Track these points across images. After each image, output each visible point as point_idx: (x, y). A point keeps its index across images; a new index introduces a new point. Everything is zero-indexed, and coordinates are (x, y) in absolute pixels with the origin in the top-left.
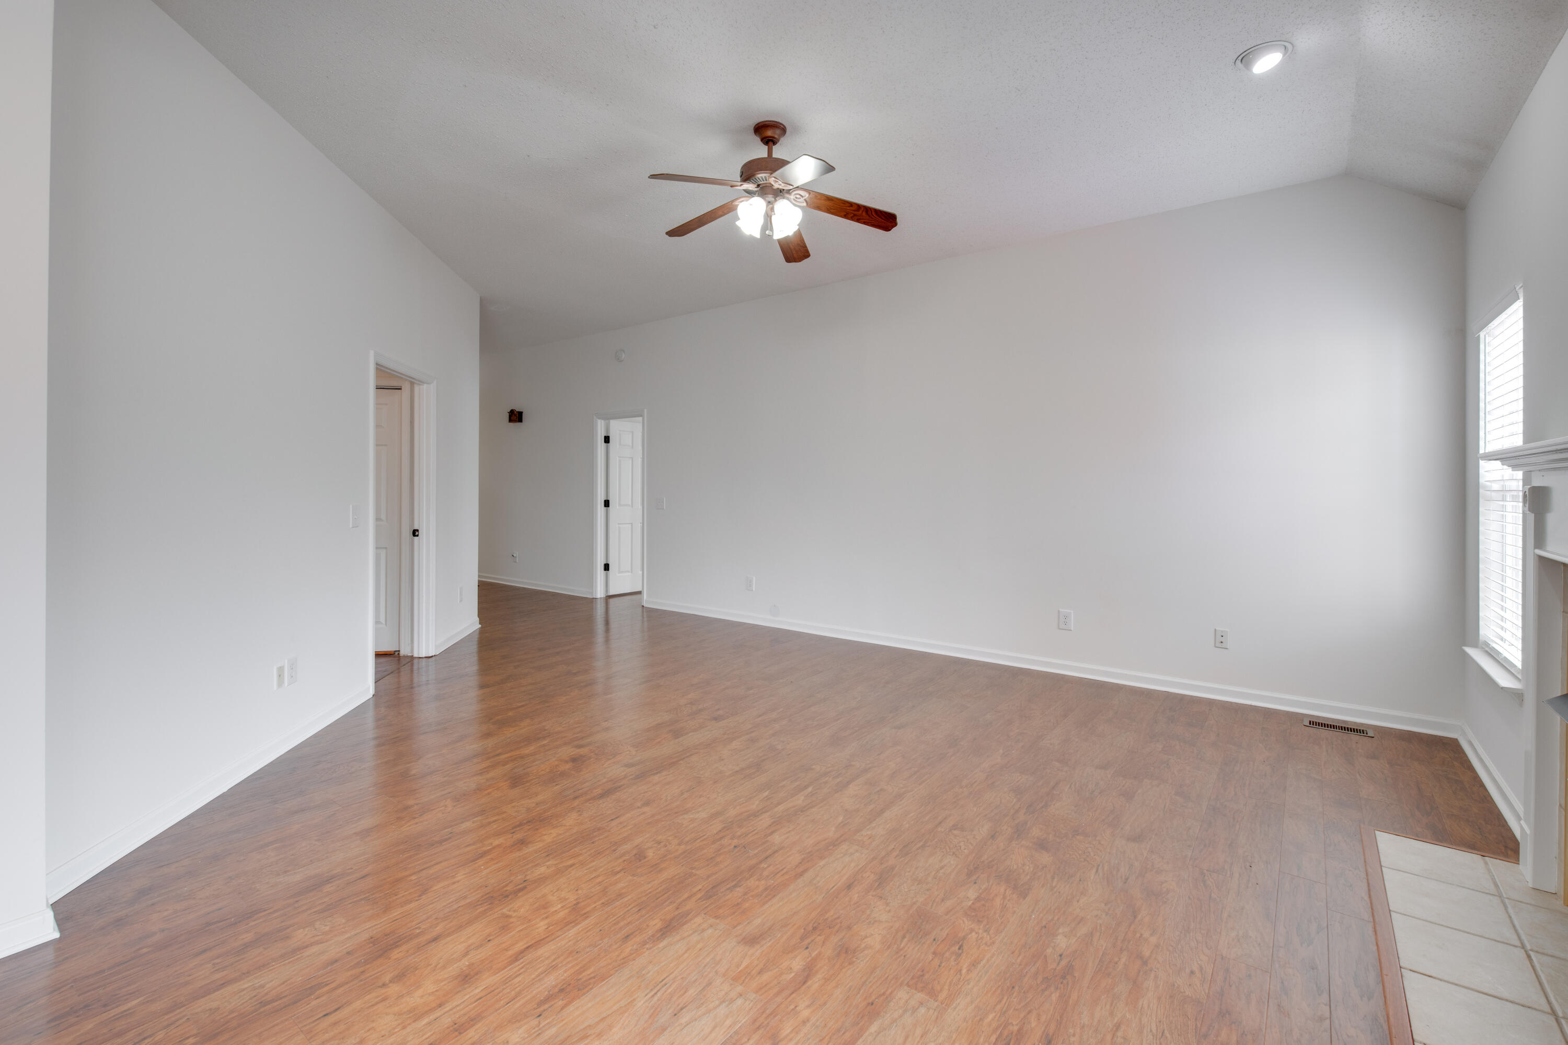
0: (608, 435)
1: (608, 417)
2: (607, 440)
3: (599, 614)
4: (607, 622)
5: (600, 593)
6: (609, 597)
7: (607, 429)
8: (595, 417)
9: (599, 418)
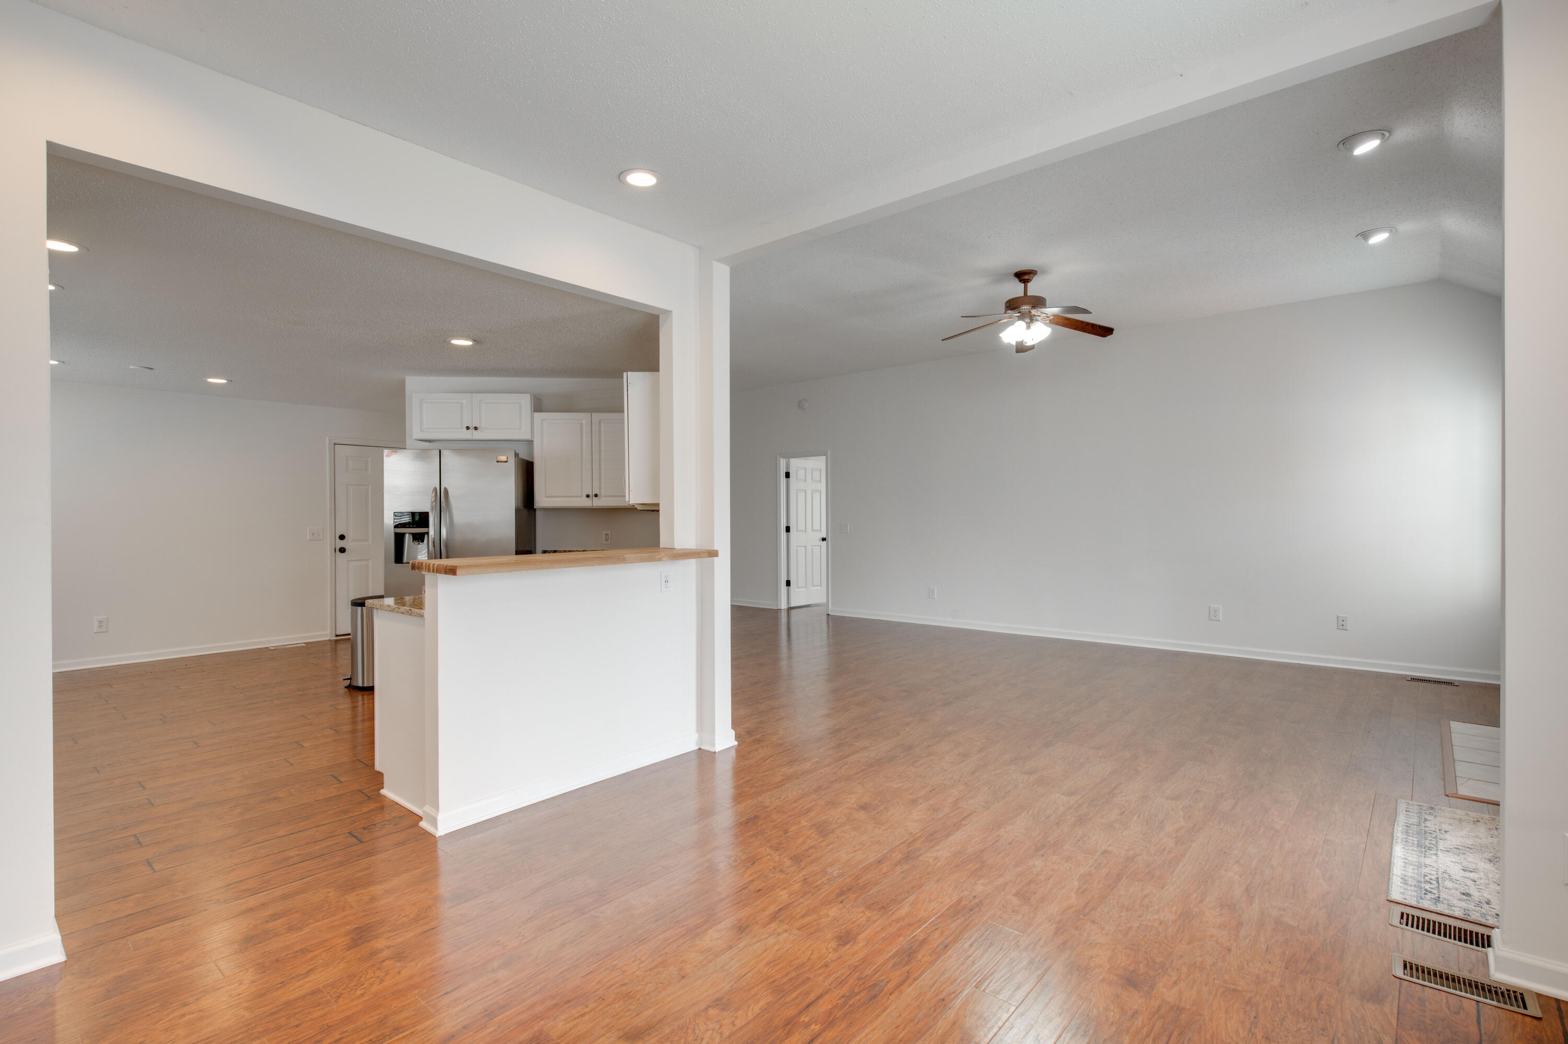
0: (788, 471)
1: (789, 456)
2: (788, 475)
3: (783, 622)
4: (789, 629)
5: (784, 606)
6: (790, 609)
7: (788, 466)
8: (778, 456)
9: (782, 457)
